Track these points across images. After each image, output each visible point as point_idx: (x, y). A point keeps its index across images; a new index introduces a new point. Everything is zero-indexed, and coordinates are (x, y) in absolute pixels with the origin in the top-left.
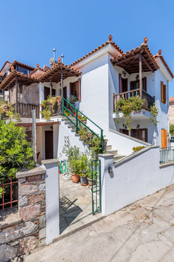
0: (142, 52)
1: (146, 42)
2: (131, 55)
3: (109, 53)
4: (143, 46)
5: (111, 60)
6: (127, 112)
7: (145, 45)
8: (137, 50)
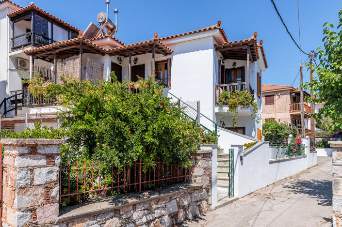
0: (250, 44)
1: (256, 37)
2: (238, 45)
3: (214, 37)
4: (253, 40)
5: (215, 45)
6: (233, 107)
7: (255, 39)
8: (247, 42)
